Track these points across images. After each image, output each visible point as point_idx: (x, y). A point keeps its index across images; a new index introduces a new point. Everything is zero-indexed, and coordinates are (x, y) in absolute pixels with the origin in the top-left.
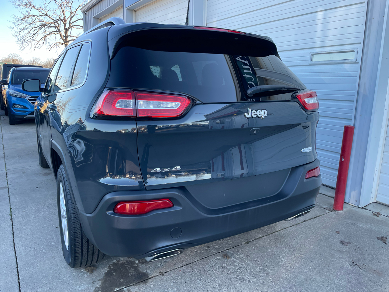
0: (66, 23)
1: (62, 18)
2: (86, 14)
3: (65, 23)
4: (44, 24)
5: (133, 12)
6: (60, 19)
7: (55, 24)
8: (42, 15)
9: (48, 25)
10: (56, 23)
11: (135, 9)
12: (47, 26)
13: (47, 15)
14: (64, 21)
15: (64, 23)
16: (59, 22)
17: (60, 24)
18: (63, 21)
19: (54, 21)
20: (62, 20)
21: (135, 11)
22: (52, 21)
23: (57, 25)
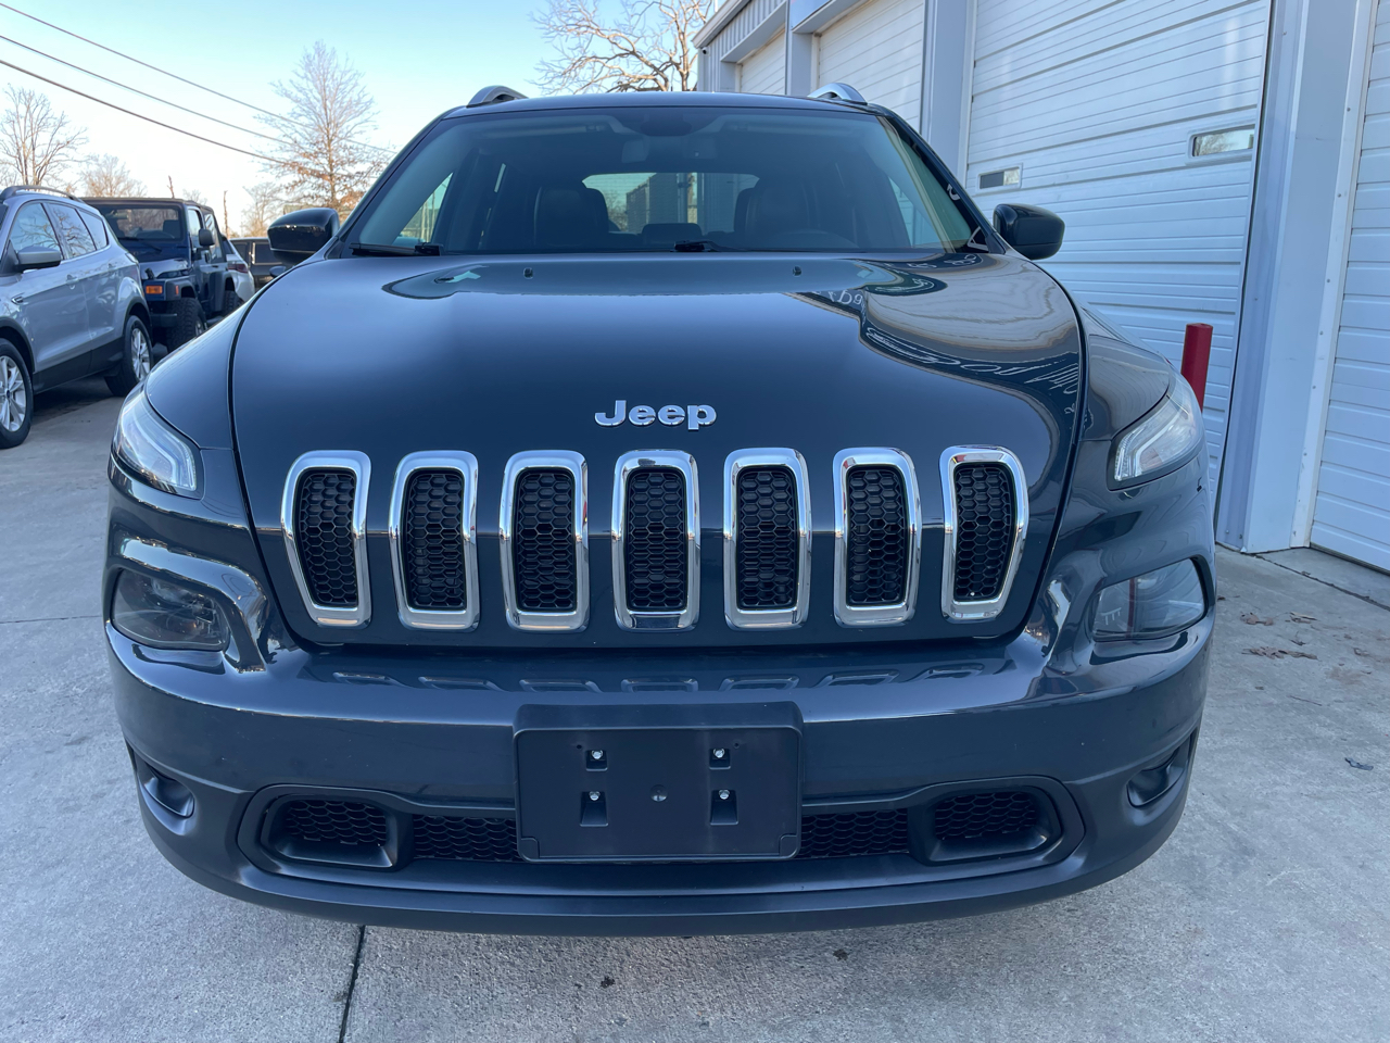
0: (688, 74)
1: (676, 59)
2: (705, 52)
3: (685, 73)
4: (625, 82)
5: (814, 39)
6: (671, 62)
7: (655, 80)
8: (621, 55)
9: (637, 85)
10: (658, 77)
11: (819, 31)
12: (634, 88)
13: (633, 53)
14: (681, 66)
15: (682, 74)
16: (668, 73)
17: (670, 79)
18: (678, 68)
19: (655, 69)
20: (677, 65)
21: (819, 35)
22: (649, 71)
23: (662, 82)
